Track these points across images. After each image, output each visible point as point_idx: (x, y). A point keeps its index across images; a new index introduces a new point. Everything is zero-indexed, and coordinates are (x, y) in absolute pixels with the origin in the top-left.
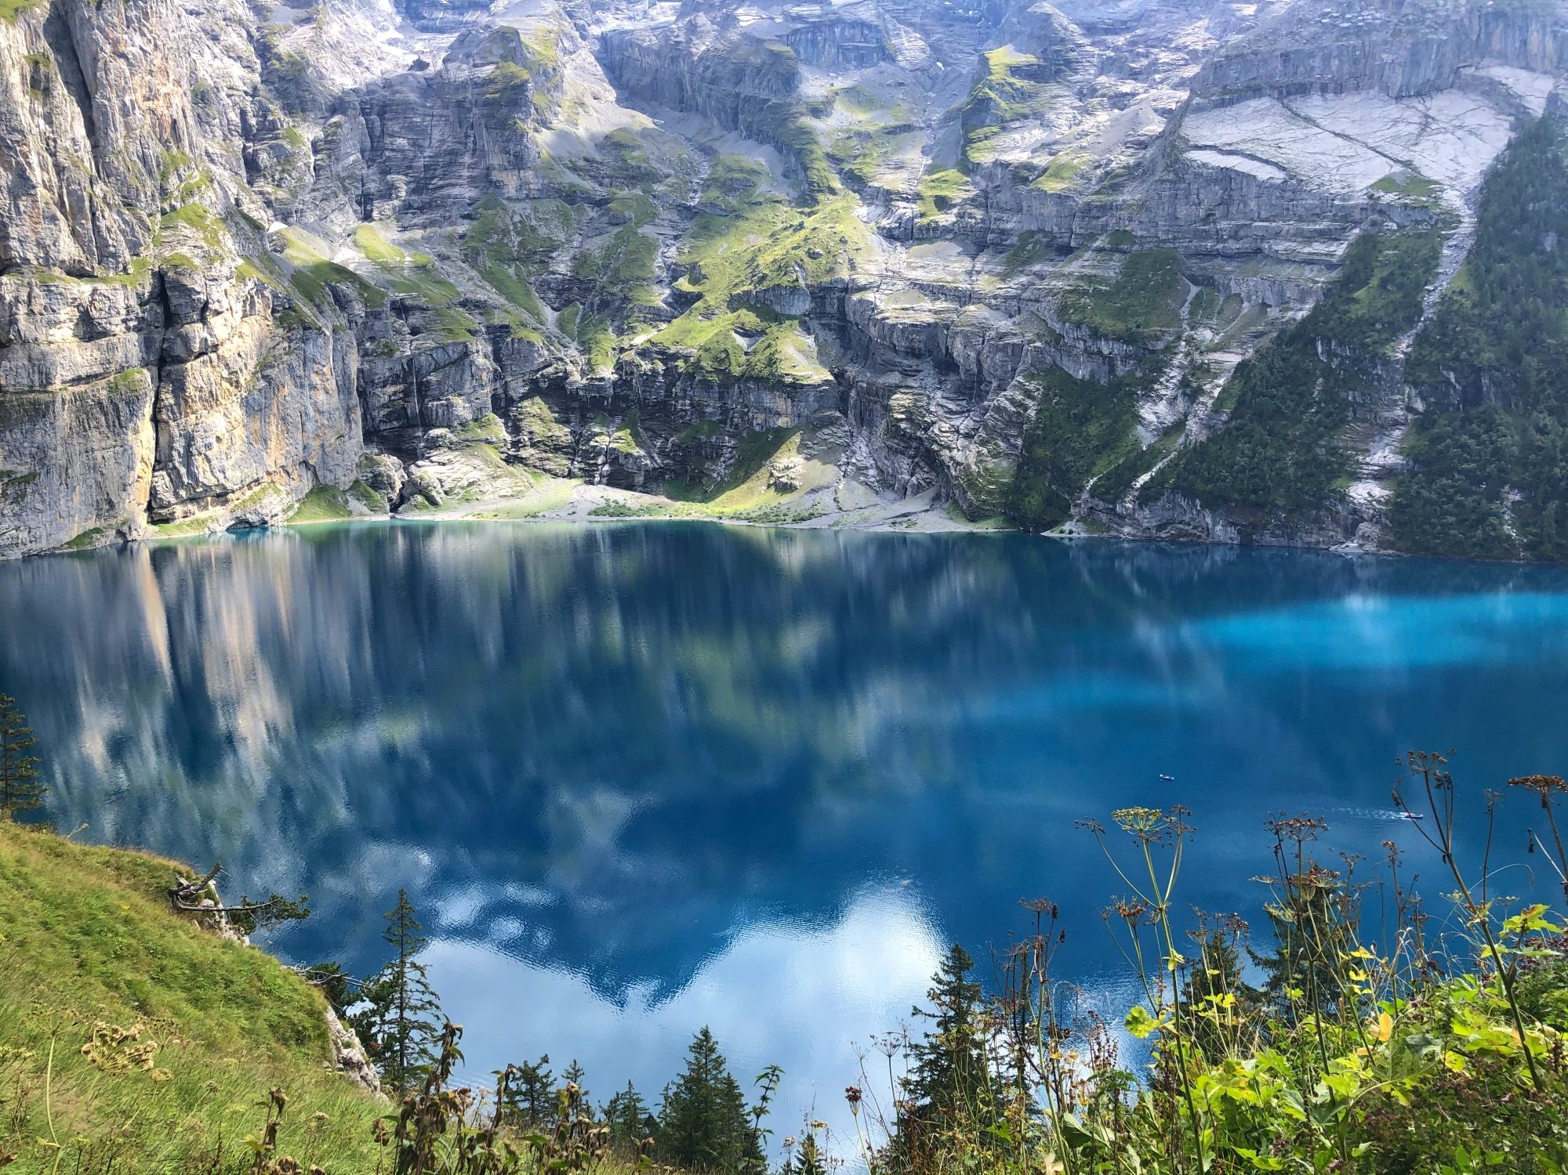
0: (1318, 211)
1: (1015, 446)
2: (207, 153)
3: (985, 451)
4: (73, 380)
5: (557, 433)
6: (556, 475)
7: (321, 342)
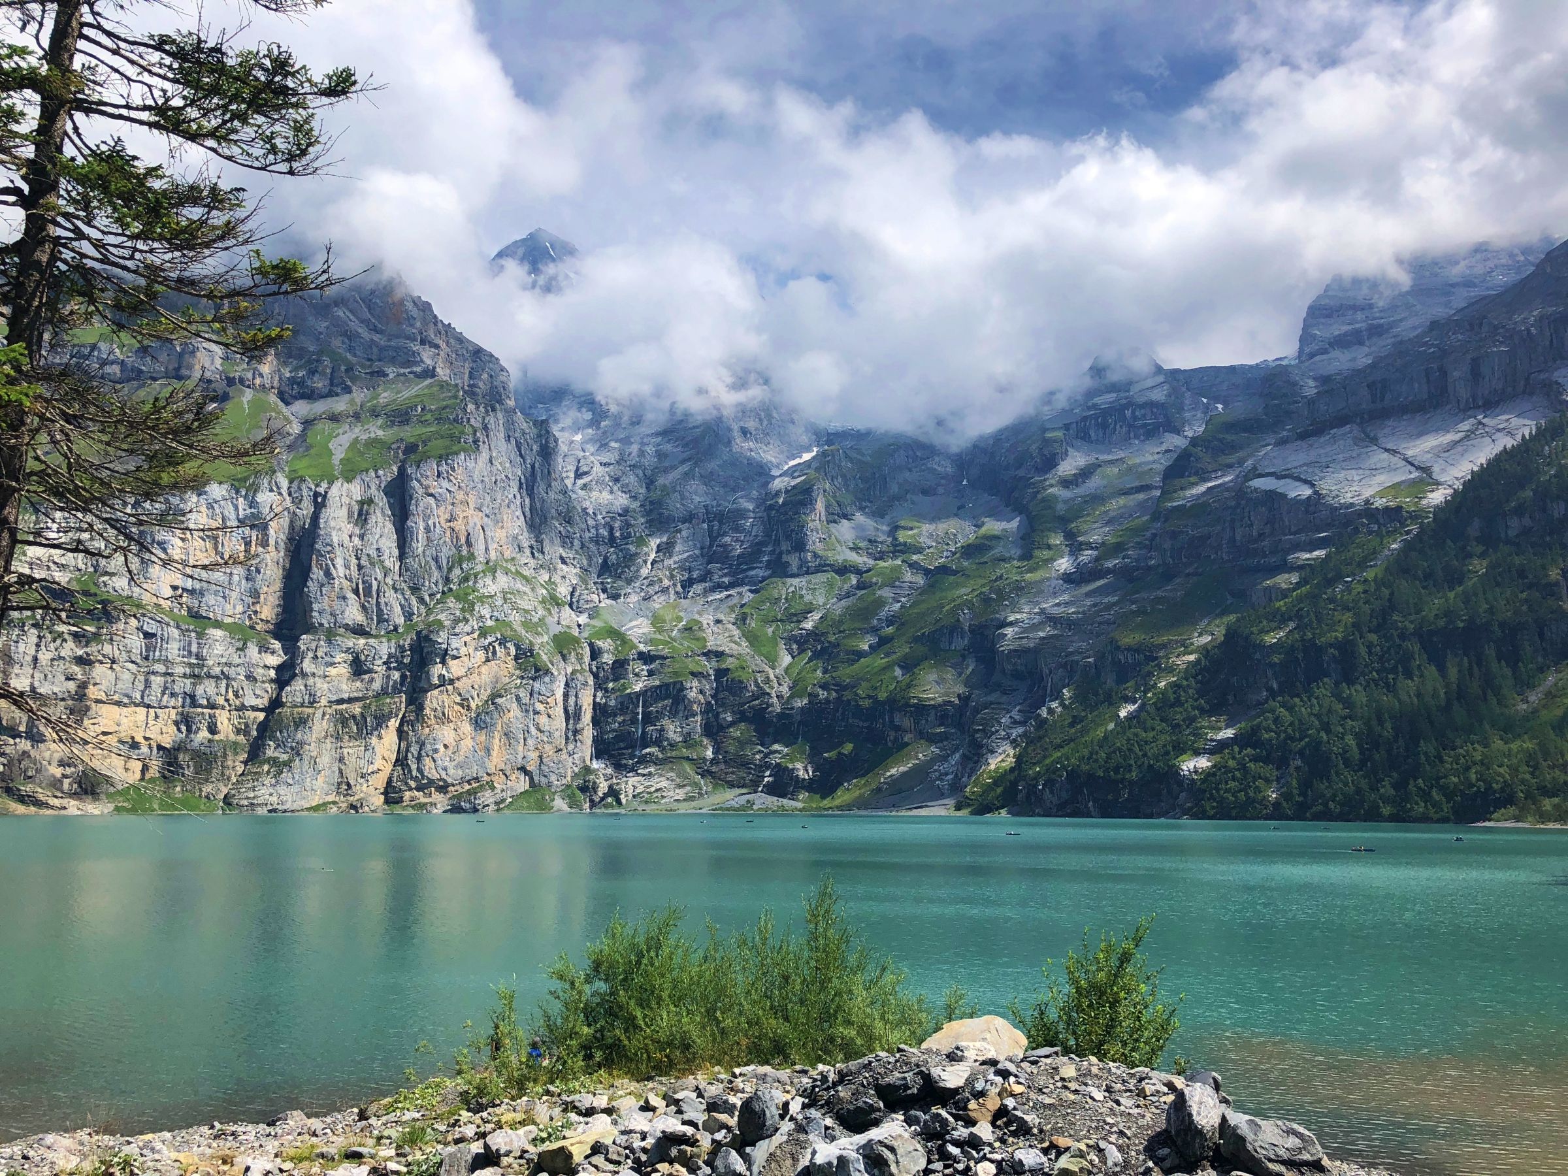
0: (1329, 521)
2: (561, 557)
4: (337, 701)
7: (547, 679)
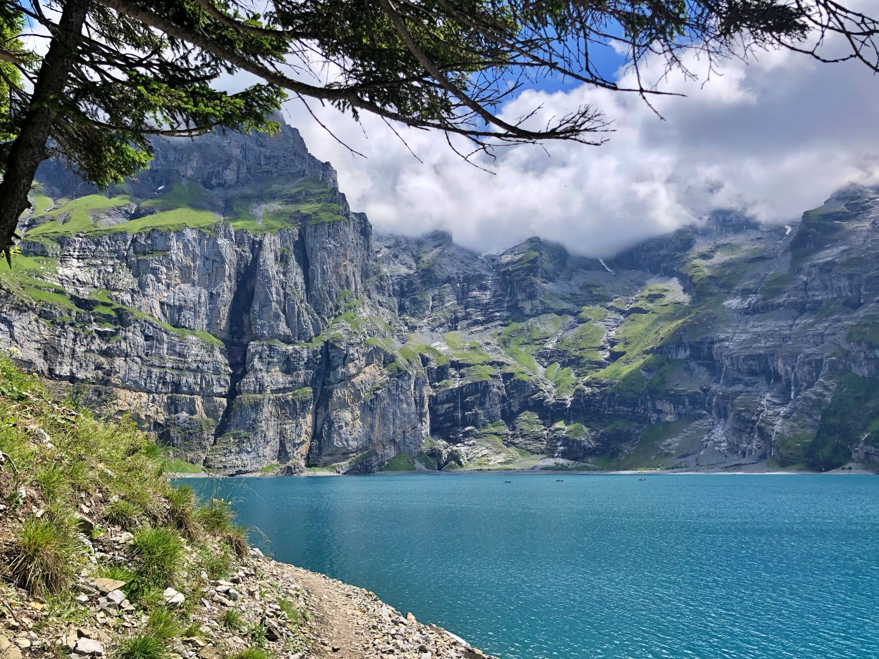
1: (817, 421)
2: (379, 301)
3: (796, 425)
4: (276, 390)
5: (537, 430)
6: (533, 453)
7: (406, 378)
